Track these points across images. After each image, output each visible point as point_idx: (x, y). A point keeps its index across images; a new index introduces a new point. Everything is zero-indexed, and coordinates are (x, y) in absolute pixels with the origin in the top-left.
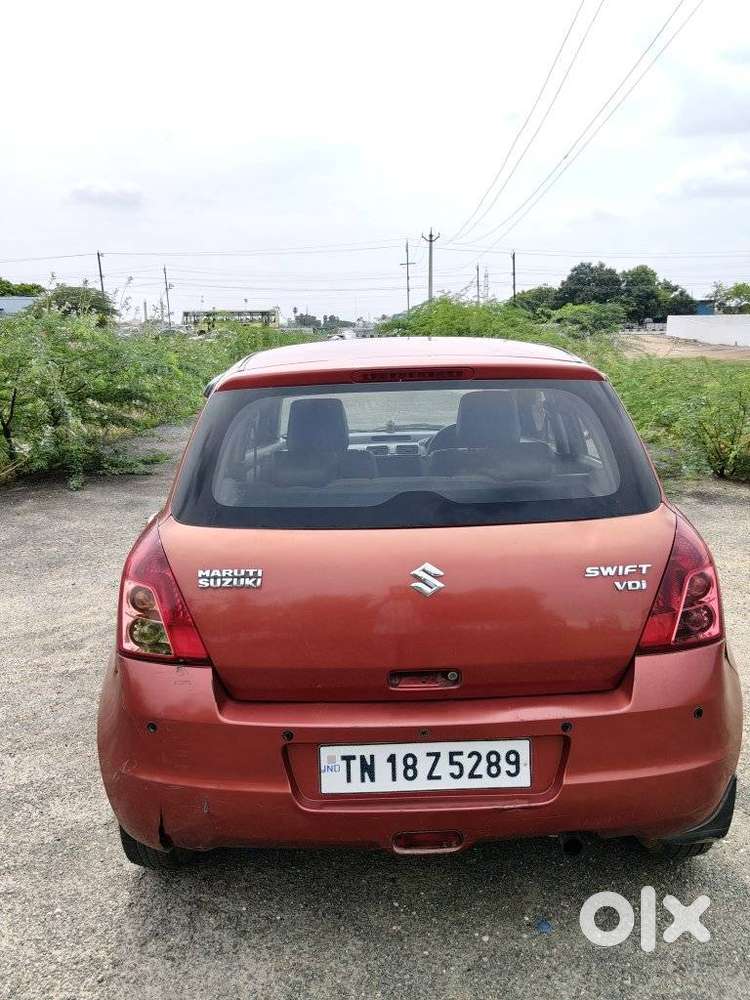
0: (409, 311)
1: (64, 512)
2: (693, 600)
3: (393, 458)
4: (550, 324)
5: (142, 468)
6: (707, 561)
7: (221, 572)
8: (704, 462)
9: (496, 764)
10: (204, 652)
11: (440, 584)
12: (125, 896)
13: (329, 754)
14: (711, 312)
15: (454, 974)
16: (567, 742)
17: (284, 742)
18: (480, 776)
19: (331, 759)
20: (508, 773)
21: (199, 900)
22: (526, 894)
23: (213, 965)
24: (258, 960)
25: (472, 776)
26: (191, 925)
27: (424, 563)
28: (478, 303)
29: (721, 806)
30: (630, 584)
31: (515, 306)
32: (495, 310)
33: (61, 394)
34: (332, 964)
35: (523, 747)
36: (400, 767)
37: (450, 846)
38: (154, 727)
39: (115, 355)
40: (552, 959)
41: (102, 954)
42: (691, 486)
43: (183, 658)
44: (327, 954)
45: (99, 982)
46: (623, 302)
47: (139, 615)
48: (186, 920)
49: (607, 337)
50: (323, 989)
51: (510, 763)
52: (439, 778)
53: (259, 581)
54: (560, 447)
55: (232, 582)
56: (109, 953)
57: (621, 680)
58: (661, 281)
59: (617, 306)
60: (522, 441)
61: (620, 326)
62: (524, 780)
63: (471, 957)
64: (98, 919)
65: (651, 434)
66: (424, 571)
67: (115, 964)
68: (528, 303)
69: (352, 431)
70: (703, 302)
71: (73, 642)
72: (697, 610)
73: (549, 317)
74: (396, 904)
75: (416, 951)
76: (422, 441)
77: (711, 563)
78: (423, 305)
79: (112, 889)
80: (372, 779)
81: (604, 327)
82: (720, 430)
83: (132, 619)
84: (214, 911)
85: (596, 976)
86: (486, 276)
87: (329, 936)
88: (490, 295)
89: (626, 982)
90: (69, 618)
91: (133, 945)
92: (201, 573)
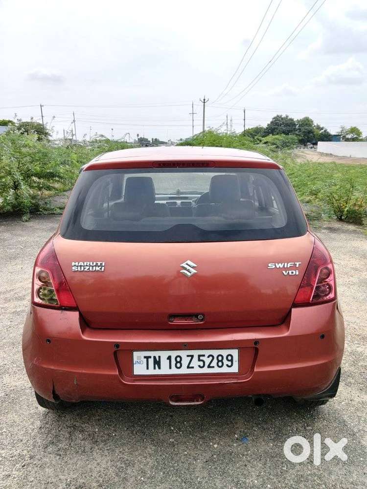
0: (193, 137)
1: (20, 232)
2: (321, 280)
3: (179, 208)
4: (261, 145)
5: (59, 211)
6: (329, 261)
7: (84, 263)
8: (333, 212)
9: (222, 361)
10: (75, 303)
11: (195, 271)
12: (38, 423)
13: (138, 356)
14: (339, 141)
15: (199, 464)
16: (257, 350)
17: (116, 349)
18: (213, 367)
19: (139, 357)
20: (227, 365)
21: (75, 425)
22: (236, 423)
23: (80, 458)
24: (102, 456)
25: (209, 367)
26: (70, 438)
27: (186, 261)
28: (226, 133)
29: (333, 382)
30: (290, 272)
31: (245, 136)
32: (235, 137)
33: (18, 174)
34: (139, 458)
35: (235, 353)
36: (173, 362)
37: (198, 401)
38: (49, 341)
39: (45, 155)
40: (248, 457)
41: (25, 452)
42: (326, 224)
43: (64, 306)
44: (137, 453)
45: (23, 467)
46: (297, 135)
47: (42, 285)
48: (68, 435)
49: (288, 151)
50: (134, 471)
51: (228, 360)
52: (193, 368)
53: (103, 268)
54: (260, 204)
55: (89, 269)
56: (28, 452)
57: (285, 320)
58: (316, 125)
59: (294, 137)
60: (241, 200)
61: (295, 146)
62: (235, 369)
63: (208, 455)
64: (24, 435)
65: (308, 199)
66: (187, 264)
67: (31, 458)
68: (251, 134)
69: (158, 194)
70: (335, 136)
71: (19, 297)
72: (324, 286)
73: (261, 141)
74: (172, 428)
75: (180, 451)
76: (193, 200)
77: (331, 262)
78: (200, 134)
79: (32, 420)
80: (159, 368)
81: (287, 146)
82: (341, 197)
83: (39, 287)
84: (82, 431)
85: (269, 465)
86: (231, 121)
87: (138, 444)
88: (233, 130)
89: (283, 468)
90: (18, 285)
91: (41, 448)
92: (73, 264)
